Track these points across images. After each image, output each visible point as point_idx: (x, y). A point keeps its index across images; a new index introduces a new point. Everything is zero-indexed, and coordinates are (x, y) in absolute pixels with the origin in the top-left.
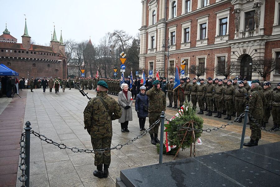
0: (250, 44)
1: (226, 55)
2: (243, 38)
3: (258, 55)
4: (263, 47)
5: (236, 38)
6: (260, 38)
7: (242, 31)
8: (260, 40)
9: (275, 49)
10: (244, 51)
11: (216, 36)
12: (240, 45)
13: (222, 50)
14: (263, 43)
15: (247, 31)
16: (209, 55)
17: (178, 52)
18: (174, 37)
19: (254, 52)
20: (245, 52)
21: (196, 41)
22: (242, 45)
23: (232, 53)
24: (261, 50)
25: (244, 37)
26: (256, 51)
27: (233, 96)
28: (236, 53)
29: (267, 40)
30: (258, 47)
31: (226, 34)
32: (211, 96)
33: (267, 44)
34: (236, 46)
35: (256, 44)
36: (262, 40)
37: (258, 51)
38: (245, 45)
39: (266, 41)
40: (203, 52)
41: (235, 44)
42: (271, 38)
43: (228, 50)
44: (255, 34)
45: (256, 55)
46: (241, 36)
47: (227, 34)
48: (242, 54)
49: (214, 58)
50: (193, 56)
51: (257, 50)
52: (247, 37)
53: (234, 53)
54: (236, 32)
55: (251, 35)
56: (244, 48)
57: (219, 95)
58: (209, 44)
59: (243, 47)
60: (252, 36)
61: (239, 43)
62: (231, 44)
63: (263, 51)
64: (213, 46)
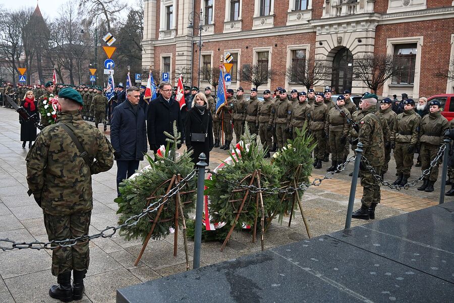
0: (350, 29)
1: (308, 47)
2: (337, 17)
3: (363, 48)
4: (372, 34)
5: (324, 15)
6: (368, 18)
7: (335, 4)
8: (367, 21)
9: (391, 39)
10: (340, 40)
11: (289, 11)
12: (332, 30)
13: (300, 38)
14: (372, 27)
15: (344, 4)
16: (276, 45)
17: (219, 38)
18: (210, 10)
19: (356, 43)
20: (340, 43)
21: (252, 19)
22: (336, 29)
23: (317, 44)
24: (368, 39)
25: (338, 14)
26: (360, 41)
27: (325, 123)
28: (325, 44)
29: (378, 21)
30: (364, 34)
31: (307, 8)
32: (285, 124)
33: (378, 29)
34: (324, 31)
35: (359, 28)
36: (371, 21)
37: (364, 41)
38: (341, 29)
39: (377, 24)
40: (266, 40)
41: (322, 26)
42: (385, 17)
43: (311, 37)
44: (358, 11)
45: (359, 49)
46: (333, 12)
47: (310, 7)
48: (336, 46)
49: (286, 53)
50: (247, 48)
51: (362, 40)
52: (344, 15)
53: (321, 44)
54: (324, 5)
55: (352, 13)
56: (339, 35)
57: (300, 121)
58: (276, 25)
59: (337, 33)
60: (354, 15)
61: (331, 25)
62: (315, 27)
63: (372, 41)
64: (284, 29)
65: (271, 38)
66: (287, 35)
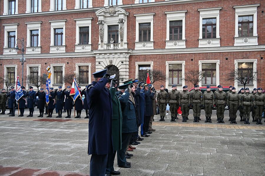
0: (116, 56)
1: (90, 65)
3: (124, 66)
4: (128, 59)
5: (100, 48)
6: (127, 51)
7: (106, 43)
8: (126, 53)
10: (111, 62)
11: (76, 44)
12: (106, 56)
13: (85, 59)
14: (128, 56)
15: (112, 43)
16: (68, 63)
19: (120, 63)
20: (111, 63)
21: (50, 47)
22: (108, 56)
23: (97, 63)
24: (126, 62)
25: (108, 48)
26: (122, 63)
28: (102, 63)
29: (131, 53)
30: (124, 59)
33: (130, 57)
34: (101, 56)
35: (122, 56)
36: (128, 53)
37: (124, 63)
38: (111, 56)
39: (130, 54)
40: (60, 60)
41: (100, 54)
42: (134, 51)
44: (120, 47)
45: (122, 66)
46: (105, 47)
48: (109, 64)
50: (46, 64)
51: (124, 62)
52: (112, 49)
53: (99, 63)
54: (100, 43)
55: (116, 48)
56: (110, 59)
58: (67, 51)
59: (109, 58)
61: (105, 54)
62: (95, 54)
63: (128, 63)
64: (74, 54)
65: (64, 59)
66: (75, 57)
